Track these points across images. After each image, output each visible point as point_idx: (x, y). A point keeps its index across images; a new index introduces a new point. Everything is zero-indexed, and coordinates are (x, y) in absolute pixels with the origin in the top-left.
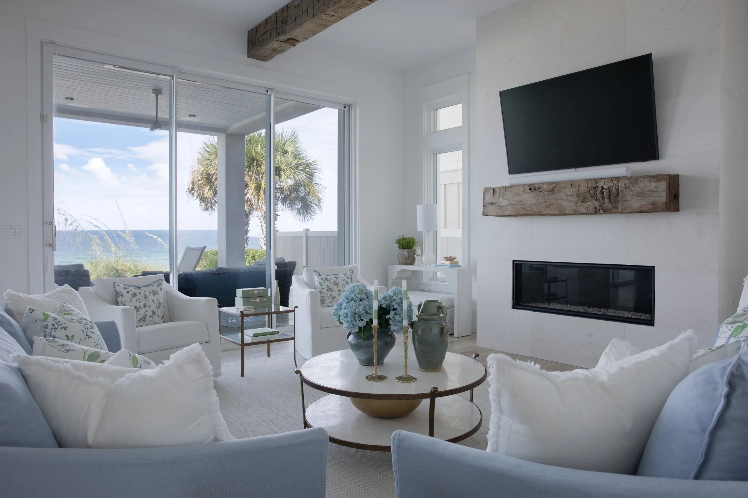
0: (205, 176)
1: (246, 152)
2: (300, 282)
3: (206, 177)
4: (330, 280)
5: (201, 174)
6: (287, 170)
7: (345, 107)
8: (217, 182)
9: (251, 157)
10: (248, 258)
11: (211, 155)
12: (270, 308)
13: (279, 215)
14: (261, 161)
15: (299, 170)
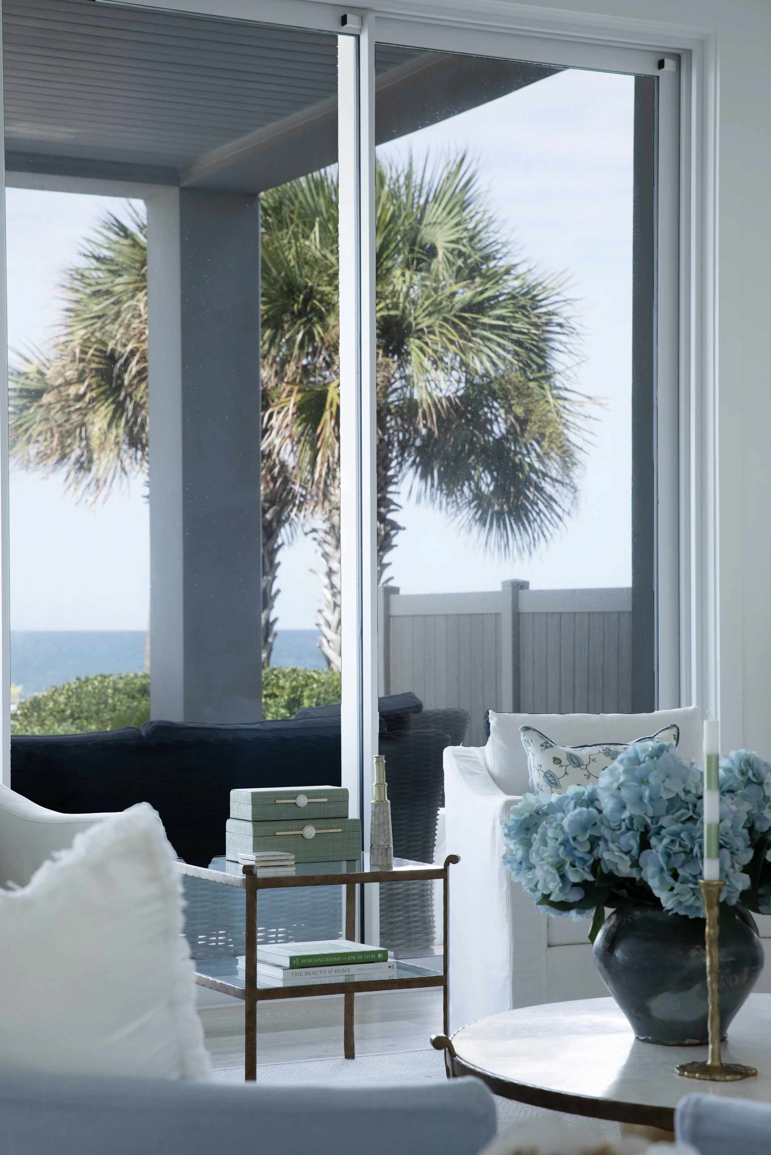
0: (94, 366)
1: (262, 257)
2: (473, 773)
3: (97, 370)
4: (585, 763)
5: (78, 355)
6: (435, 334)
7: (661, 65)
8: (143, 386)
9: (283, 278)
10: (273, 710)
11: (116, 273)
12: (355, 860)
13: (400, 523)
14: (323, 294)
15: (484, 326)
